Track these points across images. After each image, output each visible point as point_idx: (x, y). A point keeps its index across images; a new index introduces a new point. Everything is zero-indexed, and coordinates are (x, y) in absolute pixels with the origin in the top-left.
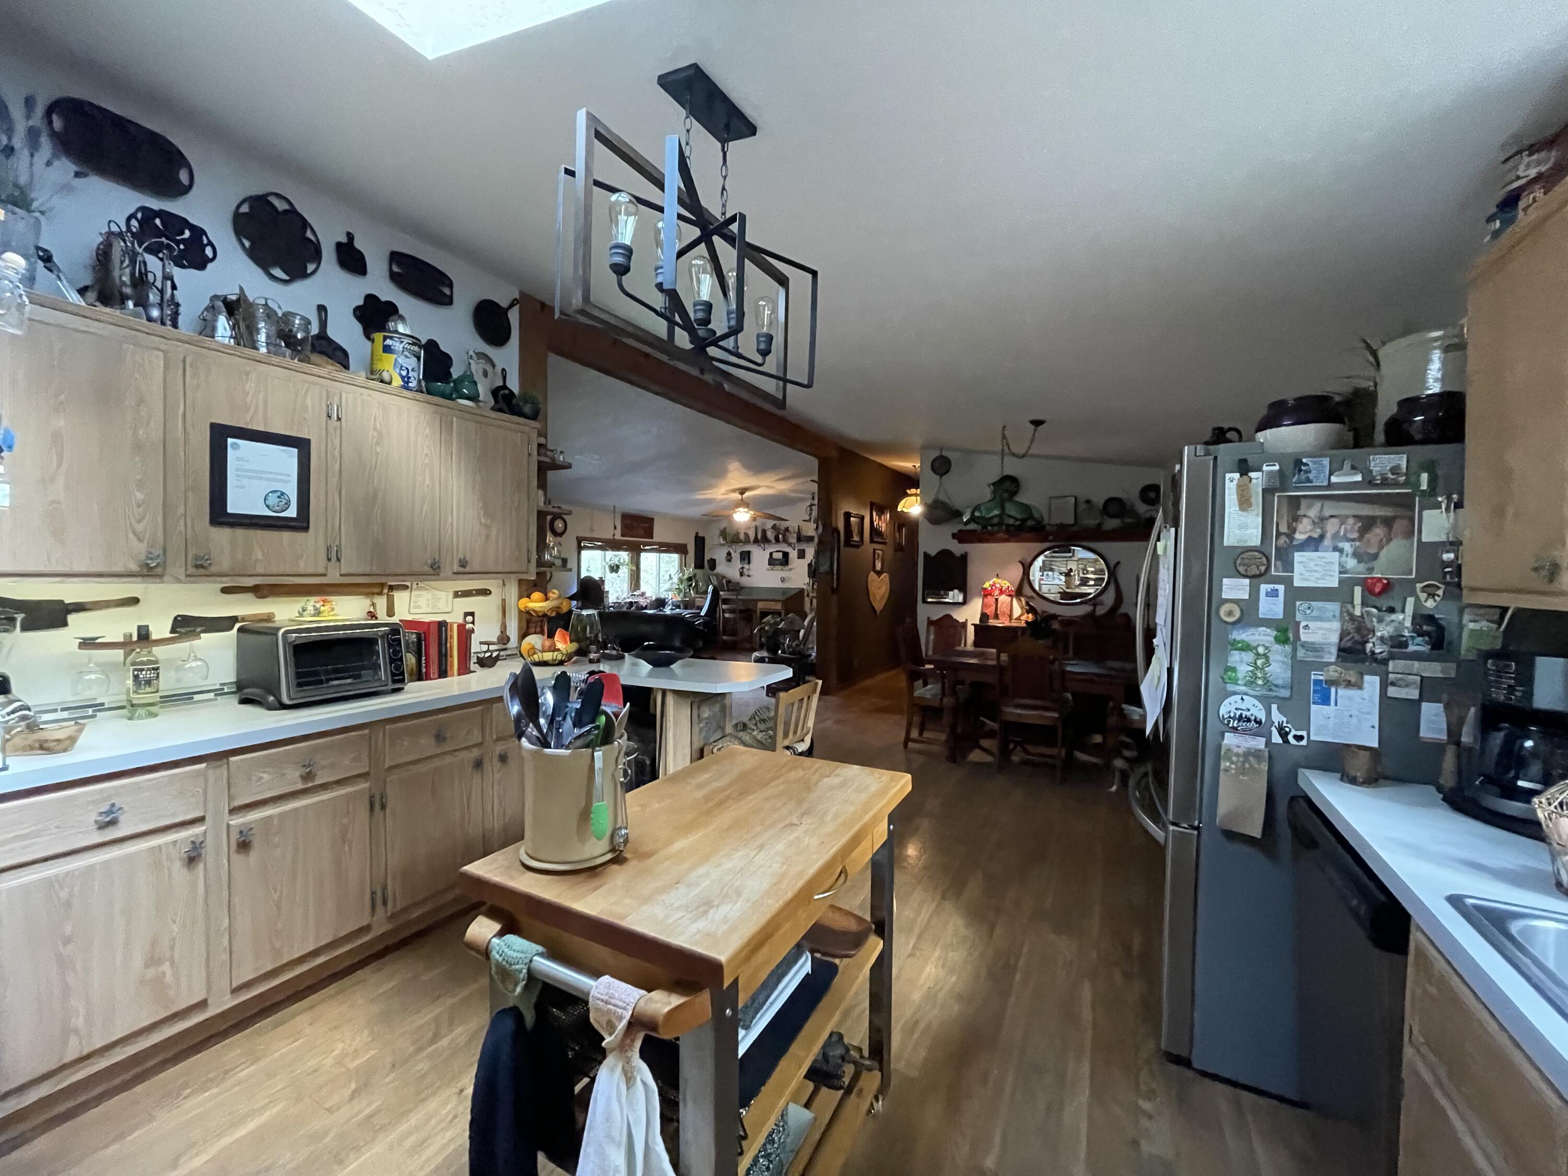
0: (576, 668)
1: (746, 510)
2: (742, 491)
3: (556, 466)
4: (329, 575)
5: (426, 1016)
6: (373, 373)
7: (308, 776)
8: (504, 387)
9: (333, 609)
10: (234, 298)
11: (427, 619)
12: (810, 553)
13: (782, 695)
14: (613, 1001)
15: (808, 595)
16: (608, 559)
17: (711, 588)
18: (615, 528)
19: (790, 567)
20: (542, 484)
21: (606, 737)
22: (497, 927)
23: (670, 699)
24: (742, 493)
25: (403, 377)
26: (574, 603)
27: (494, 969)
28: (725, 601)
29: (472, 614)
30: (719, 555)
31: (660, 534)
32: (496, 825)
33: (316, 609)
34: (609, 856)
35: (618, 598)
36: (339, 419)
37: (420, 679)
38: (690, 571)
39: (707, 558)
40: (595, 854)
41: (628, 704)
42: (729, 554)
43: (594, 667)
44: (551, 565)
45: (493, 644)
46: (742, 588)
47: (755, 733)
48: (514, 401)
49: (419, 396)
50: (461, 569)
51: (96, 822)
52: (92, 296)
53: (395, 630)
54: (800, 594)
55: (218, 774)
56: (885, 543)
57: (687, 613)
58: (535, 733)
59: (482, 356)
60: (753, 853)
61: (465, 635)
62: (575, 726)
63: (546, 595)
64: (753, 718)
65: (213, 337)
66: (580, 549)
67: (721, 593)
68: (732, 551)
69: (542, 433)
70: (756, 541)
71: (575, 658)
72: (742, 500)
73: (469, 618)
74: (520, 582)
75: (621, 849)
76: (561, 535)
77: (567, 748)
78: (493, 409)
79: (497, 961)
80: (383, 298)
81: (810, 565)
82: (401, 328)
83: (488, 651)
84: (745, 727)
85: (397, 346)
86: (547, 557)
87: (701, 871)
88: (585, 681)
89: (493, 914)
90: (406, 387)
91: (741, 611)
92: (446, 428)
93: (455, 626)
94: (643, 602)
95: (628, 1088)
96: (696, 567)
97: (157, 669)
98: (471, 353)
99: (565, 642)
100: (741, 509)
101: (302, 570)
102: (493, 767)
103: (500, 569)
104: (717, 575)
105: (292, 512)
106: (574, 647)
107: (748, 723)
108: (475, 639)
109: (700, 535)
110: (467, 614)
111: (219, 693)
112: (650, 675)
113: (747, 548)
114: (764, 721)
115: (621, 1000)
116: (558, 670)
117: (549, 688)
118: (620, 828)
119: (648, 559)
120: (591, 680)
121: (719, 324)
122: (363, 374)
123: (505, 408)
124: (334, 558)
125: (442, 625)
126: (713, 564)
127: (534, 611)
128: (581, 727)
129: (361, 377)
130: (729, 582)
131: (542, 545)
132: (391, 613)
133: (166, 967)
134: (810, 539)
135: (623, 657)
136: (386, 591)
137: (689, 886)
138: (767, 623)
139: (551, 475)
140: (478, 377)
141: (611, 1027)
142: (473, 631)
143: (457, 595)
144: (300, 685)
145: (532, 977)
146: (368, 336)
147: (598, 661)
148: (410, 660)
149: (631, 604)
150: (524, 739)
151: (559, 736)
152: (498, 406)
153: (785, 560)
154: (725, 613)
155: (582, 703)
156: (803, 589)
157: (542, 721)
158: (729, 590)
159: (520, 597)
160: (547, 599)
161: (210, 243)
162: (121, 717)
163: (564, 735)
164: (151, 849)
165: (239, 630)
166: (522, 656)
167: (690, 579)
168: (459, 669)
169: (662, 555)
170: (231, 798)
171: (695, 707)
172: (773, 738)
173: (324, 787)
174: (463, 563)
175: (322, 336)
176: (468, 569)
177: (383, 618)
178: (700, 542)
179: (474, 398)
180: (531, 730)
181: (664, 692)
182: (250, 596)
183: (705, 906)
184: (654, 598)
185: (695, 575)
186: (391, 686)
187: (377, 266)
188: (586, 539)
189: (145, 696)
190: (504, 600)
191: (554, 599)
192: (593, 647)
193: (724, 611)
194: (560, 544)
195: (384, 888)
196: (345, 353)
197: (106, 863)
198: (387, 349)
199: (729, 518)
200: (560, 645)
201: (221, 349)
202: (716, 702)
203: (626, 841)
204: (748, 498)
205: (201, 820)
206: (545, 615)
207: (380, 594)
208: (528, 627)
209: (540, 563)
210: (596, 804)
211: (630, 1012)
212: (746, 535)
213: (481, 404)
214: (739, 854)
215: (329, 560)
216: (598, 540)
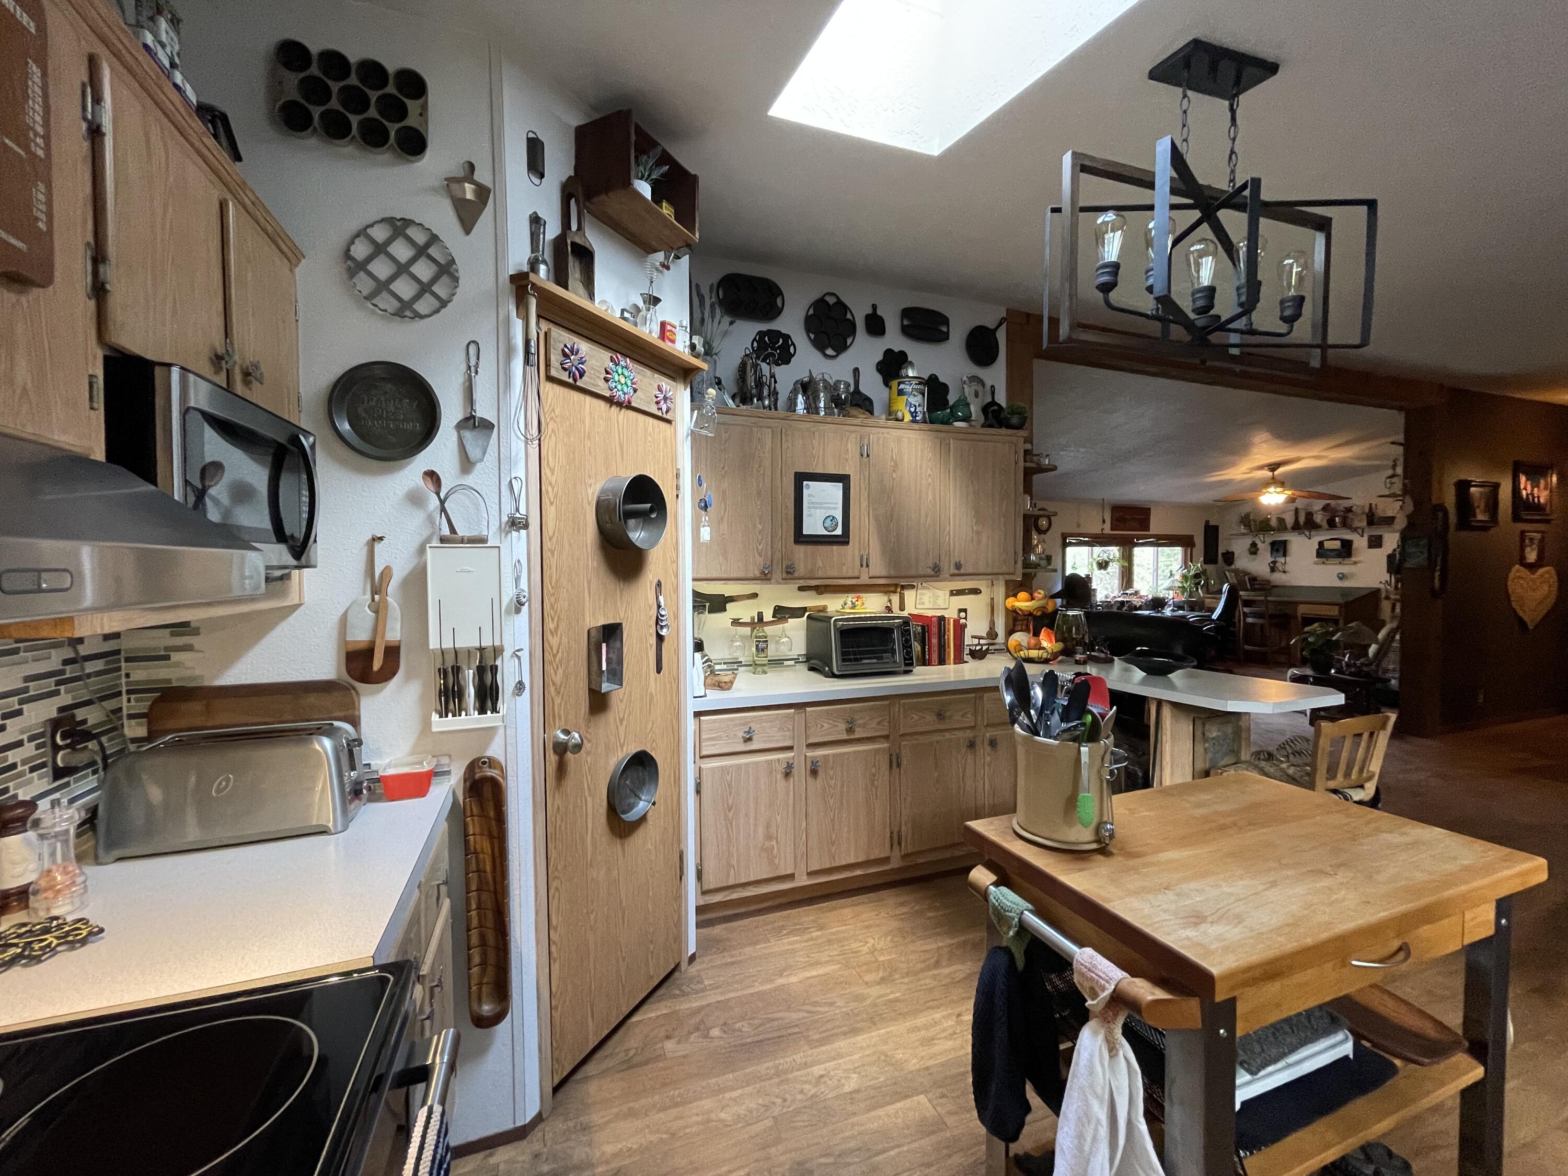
0: (1064, 667)
1: (1279, 490)
2: (1273, 467)
3: (1041, 470)
4: (862, 578)
5: (931, 945)
6: (891, 414)
7: (850, 730)
8: (993, 403)
9: (863, 604)
10: (806, 379)
11: (930, 613)
12: (1391, 541)
13: (1324, 725)
14: (1096, 971)
15: (1387, 598)
16: (1095, 556)
17: (1226, 587)
18: (1104, 521)
19: (1353, 559)
20: (1028, 489)
21: (1093, 735)
22: (993, 878)
23: (1166, 712)
24: (1273, 470)
25: (911, 413)
26: (1059, 601)
27: (991, 910)
28: (1247, 603)
29: (965, 611)
30: (1239, 547)
31: (1157, 525)
32: (986, 803)
33: (853, 603)
34: (1094, 846)
35: (1107, 597)
36: (868, 456)
37: (924, 664)
38: (1197, 566)
39: (1221, 550)
40: (1081, 840)
41: (1115, 708)
42: (1254, 545)
43: (1080, 669)
44: (1037, 566)
45: (982, 638)
46: (1274, 587)
47: (1284, 766)
48: (1002, 416)
49: (923, 426)
50: (956, 572)
51: (743, 737)
52: (738, 400)
53: (906, 622)
54: (1373, 596)
55: (799, 717)
56: (1548, 522)
57: (1192, 616)
58: (1026, 721)
59: (975, 379)
60: (1262, 887)
61: (960, 629)
62: (1062, 721)
63: (1031, 595)
64: (1282, 747)
65: (795, 411)
66: (1065, 545)
67: (1241, 593)
68: (1258, 542)
69: (1029, 440)
70: (1296, 527)
71: (1060, 658)
72: (1273, 478)
73: (963, 614)
74: (1007, 583)
75: (1107, 842)
76: (1045, 532)
77: (1055, 738)
78: (983, 426)
79: (994, 905)
80: (896, 350)
81: (1390, 558)
82: (911, 373)
83: (979, 644)
84: (1270, 756)
85: (907, 388)
86: (1033, 558)
87: (1193, 885)
88: (1072, 681)
89: (991, 866)
90: (914, 421)
91: (1272, 616)
92: (943, 448)
93: (952, 621)
94: (1136, 601)
95: (1111, 1057)
96: (1206, 561)
97: (766, 641)
98: (965, 378)
99: (1051, 641)
100: (1272, 489)
101: (845, 575)
102: (984, 750)
103: (989, 571)
104: (1236, 572)
105: (839, 532)
106: (1059, 646)
107: (1275, 753)
108: (968, 632)
109: (1211, 523)
110: (960, 611)
111: (797, 661)
112: (1143, 682)
113: (1281, 537)
114: (1300, 753)
115: (1104, 973)
116: (1046, 669)
117: (1038, 683)
118: (1106, 823)
119: (1143, 555)
120: (1077, 680)
121: (1225, 306)
122: (884, 417)
123: (994, 422)
124: (865, 565)
125: (942, 619)
126: (1229, 558)
127: (1020, 610)
128: (1068, 722)
129: (882, 420)
130: (1253, 579)
131: (1028, 547)
132: (902, 608)
133: (774, 843)
134: (1389, 521)
135: (1112, 661)
136: (899, 590)
137: (1178, 895)
138: (1311, 633)
139: (1036, 478)
140: (970, 398)
141: (1094, 995)
142: (965, 626)
143: (953, 593)
144: (844, 660)
145: (1023, 928)
146: (886, 383)
147: (1085, 663)
148: (916, 647)
149: (1122, 603)
150: (1016, 725)
151: (1047, 728)
152: (988, 423)
153: (1346, 550)
154: (1247, 617)
155: (1069, 700)
156: (1378, 591)
157: (1032, 712)
158: (1253, 589)
159: (1007, 597)
160: (1033, 599)
161: (793, 344)
162: (749, 671)
163: (1052, 727)
164: (767, 761)
165: (809, 617)
166: (1009, 651)
167: (1197, 576)
168: (955, 659)
169: (1160, 549)
170: (807, 737)
171: (1198, 723)
172: (1312, 775)
173: (859, 741)
174: (958, 566)
175: (857, 391)
176: (962, 571)
177: (896, 612)
178: (1211, 533)
179: (967, 419)
180: (1023, 718)
181: (1160, 703)
182: (813, 593)
183: (1197, 919)
184: (1150, 597)
185: (1204, 572)
186: (903, 668)
187: (892, 324)
188: (1072, 535)
189: (761, 660)
190: (992, 599)
191: (1039, 600)
192: (1080, 649)
193: (1245, 615)
194: (1044, 541)
195: (899, 832)
196: (870, 401)
197: (747, 764)
198: (901, 393)
199: (1254, 501)
200: (1045, 644)
201: (800, 419)
202: (1228, 722)
203: (1112, 836)
204: (1279, 475)
205: (790, 748)
206: (1030, 614)
207: (895, 592)
208: (1014, 625)
209: (1027, 564)
210: (1081, 795)
211: (1113, 987)
212: (1281, 521)
213: (973, 423)
214: (1241, 882)
215: (862, 566)
216: (1084, 535)
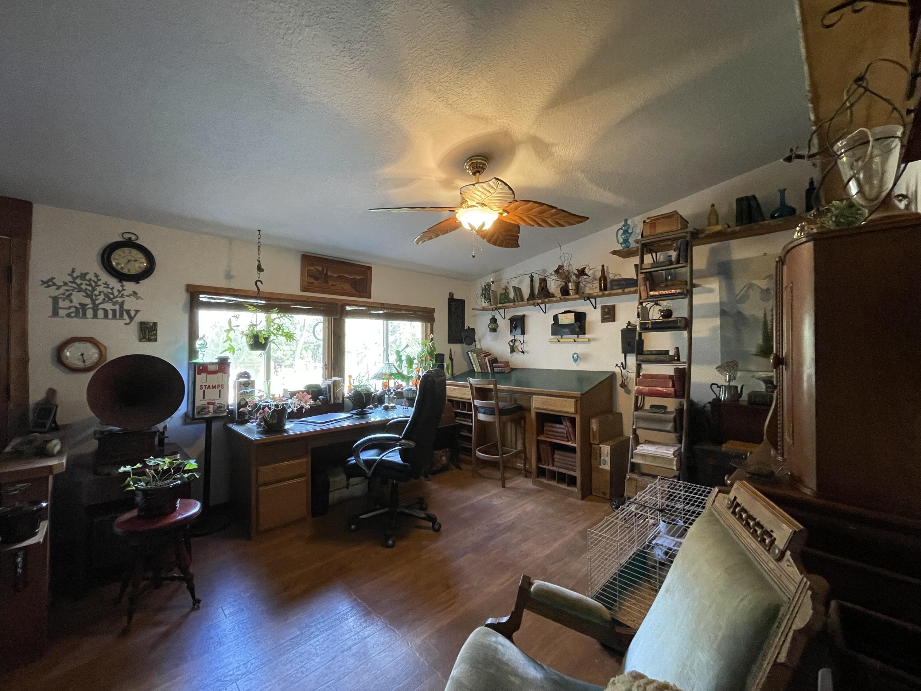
19: (587, 336)
30: (481, 323)
31: (383, 290)
38: (440, 345)
39: (464, 327)
42: (494, 320)
46: (513, 369)
54: (609, 382)
68: (498, 317)
70: (532, 298)
81: (625, 333)
91: (505, 411)
96: (449, 340)
104: (477, 351)
109: (456, 296)
113: (519, 312)
126: (472, 336)
130: (494, 361)
153: (580, 325)
156: (613, 375)
158: (493, 375)
178: (456, 306)
185: (447, 351)
212: (518, 290)
